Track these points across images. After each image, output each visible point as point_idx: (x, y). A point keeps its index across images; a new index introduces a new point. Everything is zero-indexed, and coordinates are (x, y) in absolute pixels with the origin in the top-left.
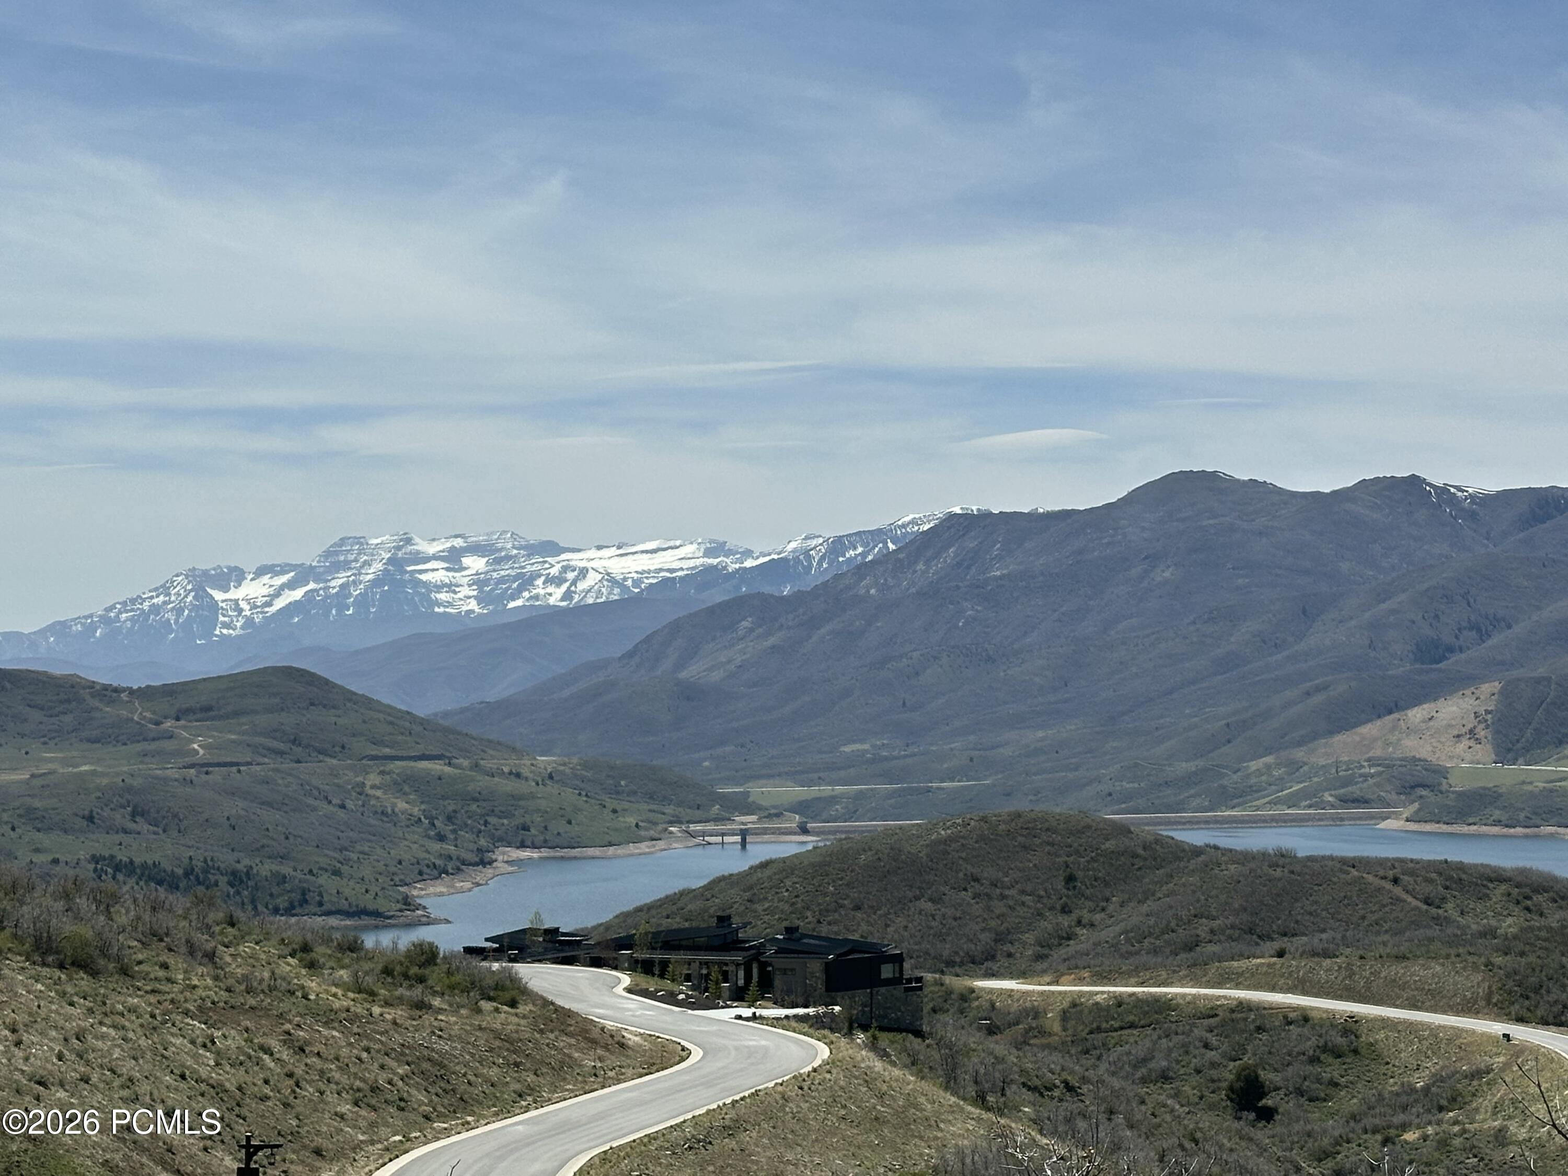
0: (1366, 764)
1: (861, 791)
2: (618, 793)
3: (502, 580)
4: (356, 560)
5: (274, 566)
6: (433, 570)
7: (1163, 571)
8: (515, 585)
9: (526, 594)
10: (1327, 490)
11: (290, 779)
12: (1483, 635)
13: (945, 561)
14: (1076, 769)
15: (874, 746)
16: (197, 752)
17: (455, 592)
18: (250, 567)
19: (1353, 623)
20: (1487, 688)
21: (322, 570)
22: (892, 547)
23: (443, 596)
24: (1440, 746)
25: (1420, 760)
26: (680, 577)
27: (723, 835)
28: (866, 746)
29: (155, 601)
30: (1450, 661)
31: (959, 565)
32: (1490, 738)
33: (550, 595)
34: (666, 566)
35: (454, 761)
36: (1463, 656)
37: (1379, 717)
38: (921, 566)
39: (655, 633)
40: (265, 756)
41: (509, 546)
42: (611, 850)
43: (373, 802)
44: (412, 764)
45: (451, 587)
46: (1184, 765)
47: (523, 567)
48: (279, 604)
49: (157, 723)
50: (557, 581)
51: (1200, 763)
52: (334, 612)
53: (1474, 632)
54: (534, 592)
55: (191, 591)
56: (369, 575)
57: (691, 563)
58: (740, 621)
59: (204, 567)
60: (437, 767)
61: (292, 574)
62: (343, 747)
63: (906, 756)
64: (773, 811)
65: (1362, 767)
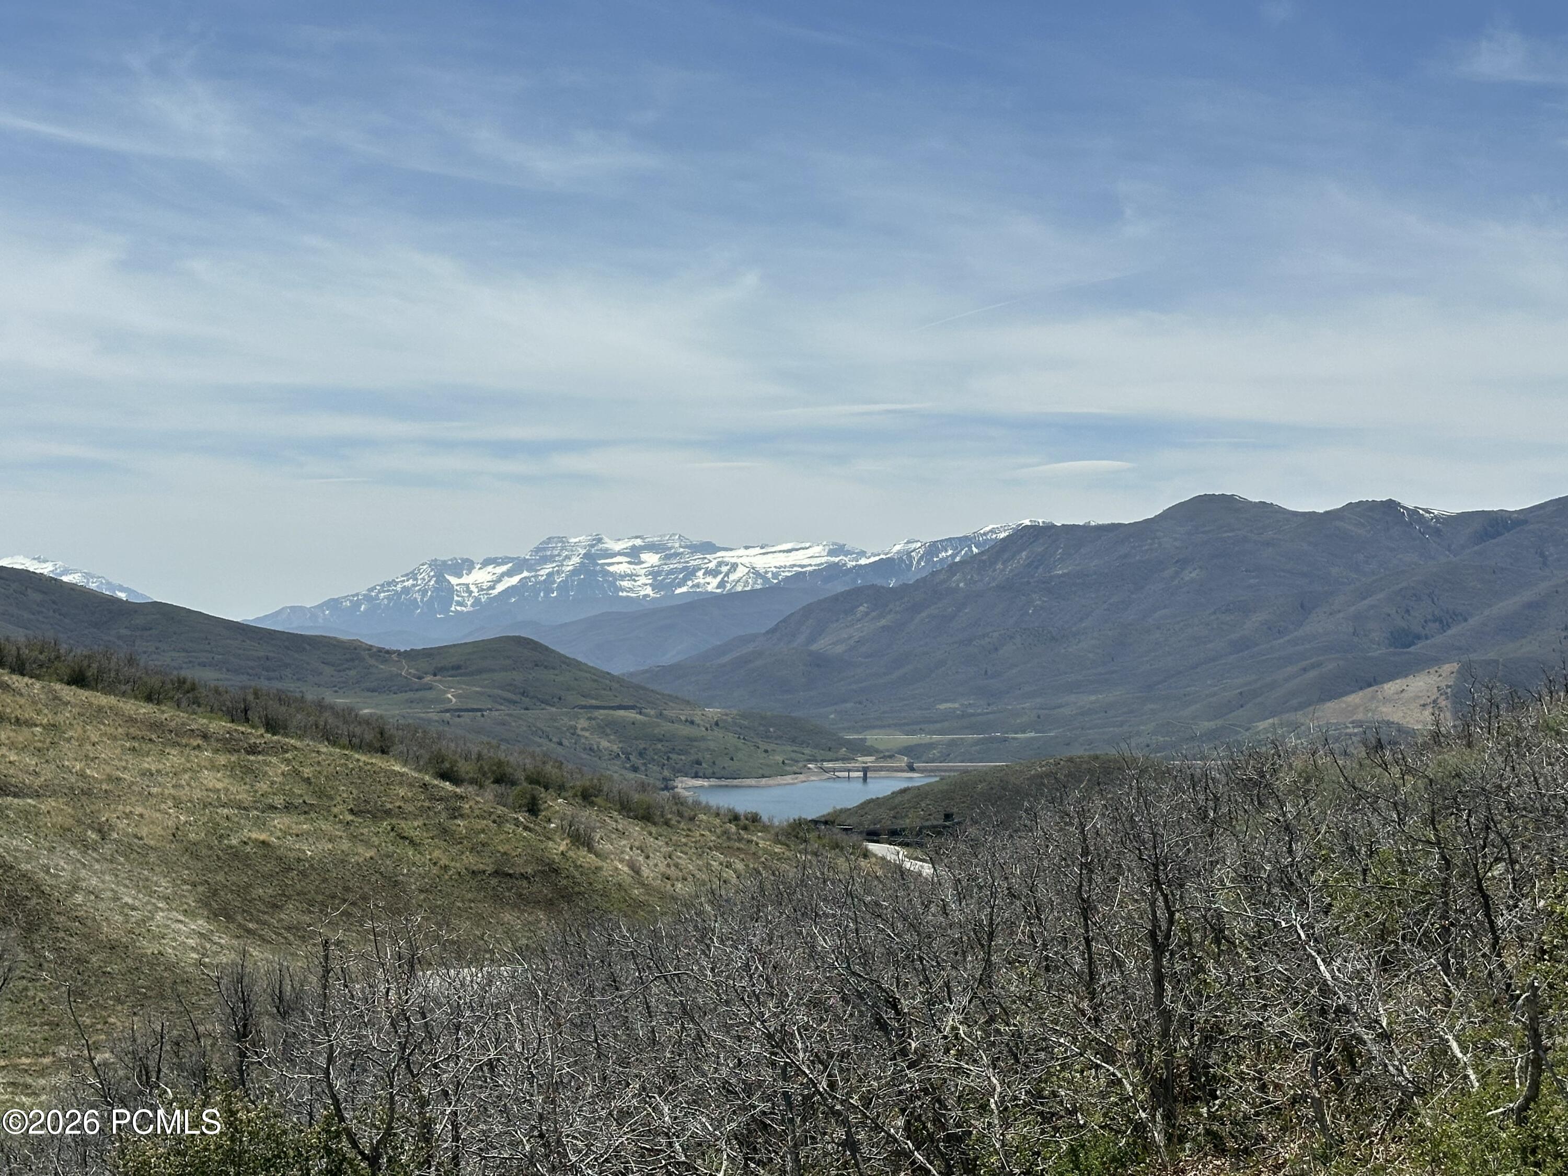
0: (1350, 725)
1: (953, 740)
2: (767, 737)
3: (671, 572)
4: (559, 555)
5: (497, 558)
6: (618, 563)
7: (1191, 573)
8: (681, 576)
9: (690, 583)
10: (1322, 511)
11: (521, 722)
12: (1444, 625)
13: (1018, 562)
14: (1121, 726)
15: (962, 705)
16: (451, 701)
17: (635, 581)
18: (478, 559)
19: (1341, 615)
20: (1449, 668)
21: (533, 562)
22: (975, 550)
23: (625, 584)
24: (1409, 713)
25: (1393, 723)
26: (810, 572)
27: (849, 771)
28: (957, 705)
29: (406, 584)
30: (1419, 645)
31: (1029, 565)
32: (1449, 706)
33: (708, 583)
34: (798, 563)
35: (644, 710)
36: (1429, 642)
37: (1361, 689)
38: (999, 566)
39: (792, 614)
40: (501, 704)
41: (677, 545)
42: (764, 781)
43: (583, 740)
44: (612, 712)
45: (632, 577)
46: (1206, 723)
47: (688, 562)
48: (500, 588)
49: (420, 678)
50: (714, 573)
51: (1219, 722)
52: (542, 594)
53: (1437, 624)
54: (696, 581)
55: (433, 576)
56: (569, 567)
57: (818, 561)
58: (858, 607)
59: (442, 559)
60: (631, 715)
61: (510, 565)
62: (560, 699)
63: (988, 713)
64: (887, 754)
65: (1347, 727)
